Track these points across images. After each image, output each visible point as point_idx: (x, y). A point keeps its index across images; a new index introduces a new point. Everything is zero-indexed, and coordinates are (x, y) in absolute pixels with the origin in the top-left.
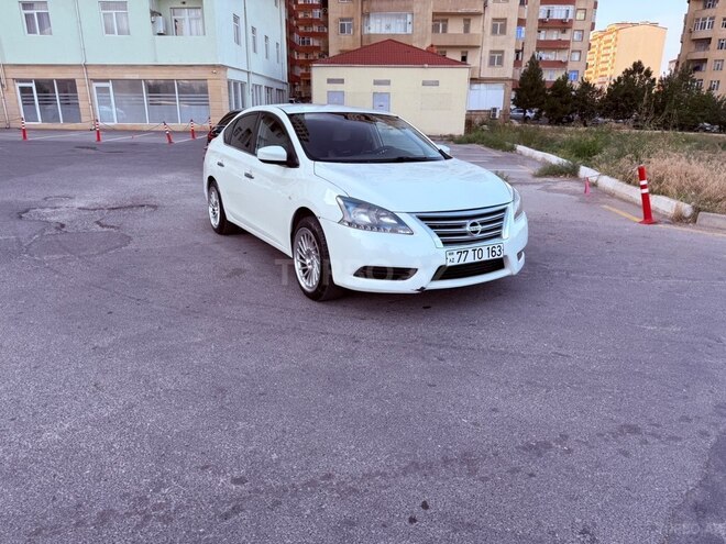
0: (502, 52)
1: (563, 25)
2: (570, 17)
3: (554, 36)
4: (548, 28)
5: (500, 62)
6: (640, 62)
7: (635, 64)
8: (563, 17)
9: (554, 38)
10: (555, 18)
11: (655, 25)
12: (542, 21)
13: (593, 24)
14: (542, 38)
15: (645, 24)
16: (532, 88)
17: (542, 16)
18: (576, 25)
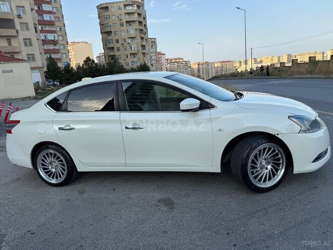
0: (33, 54)
1: (54, 42)
2: (56, 39)
3: (51, 47)
4: (47, 44)
5: (34, 59)
6: (89, 57)
7: (87, 58)
8: (53, 39)
9: (52, 48)
10: (49, 39)
11: (87, 43)
12: (43, 41)
13: (67, 42)
14: (46, 48)
15: (82, 42)
16: (55, 71)
17: (43, 38)
18: (60, 42)
